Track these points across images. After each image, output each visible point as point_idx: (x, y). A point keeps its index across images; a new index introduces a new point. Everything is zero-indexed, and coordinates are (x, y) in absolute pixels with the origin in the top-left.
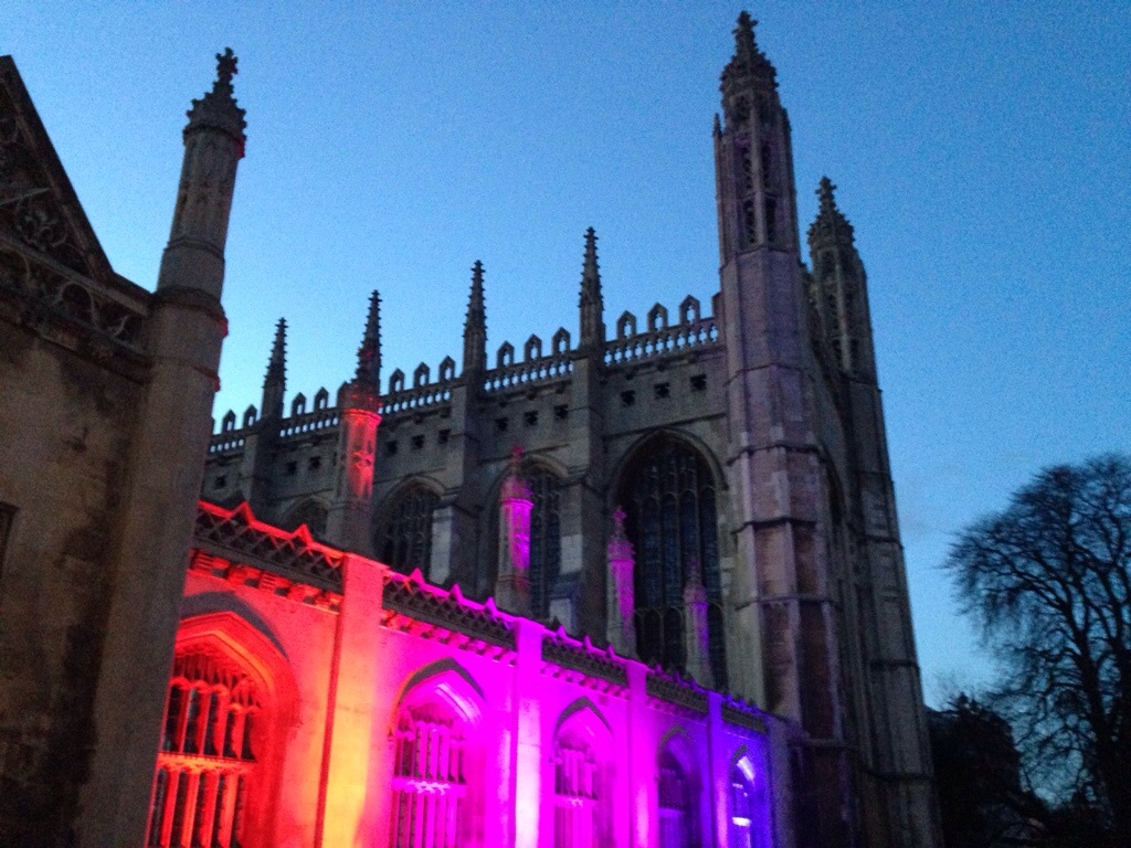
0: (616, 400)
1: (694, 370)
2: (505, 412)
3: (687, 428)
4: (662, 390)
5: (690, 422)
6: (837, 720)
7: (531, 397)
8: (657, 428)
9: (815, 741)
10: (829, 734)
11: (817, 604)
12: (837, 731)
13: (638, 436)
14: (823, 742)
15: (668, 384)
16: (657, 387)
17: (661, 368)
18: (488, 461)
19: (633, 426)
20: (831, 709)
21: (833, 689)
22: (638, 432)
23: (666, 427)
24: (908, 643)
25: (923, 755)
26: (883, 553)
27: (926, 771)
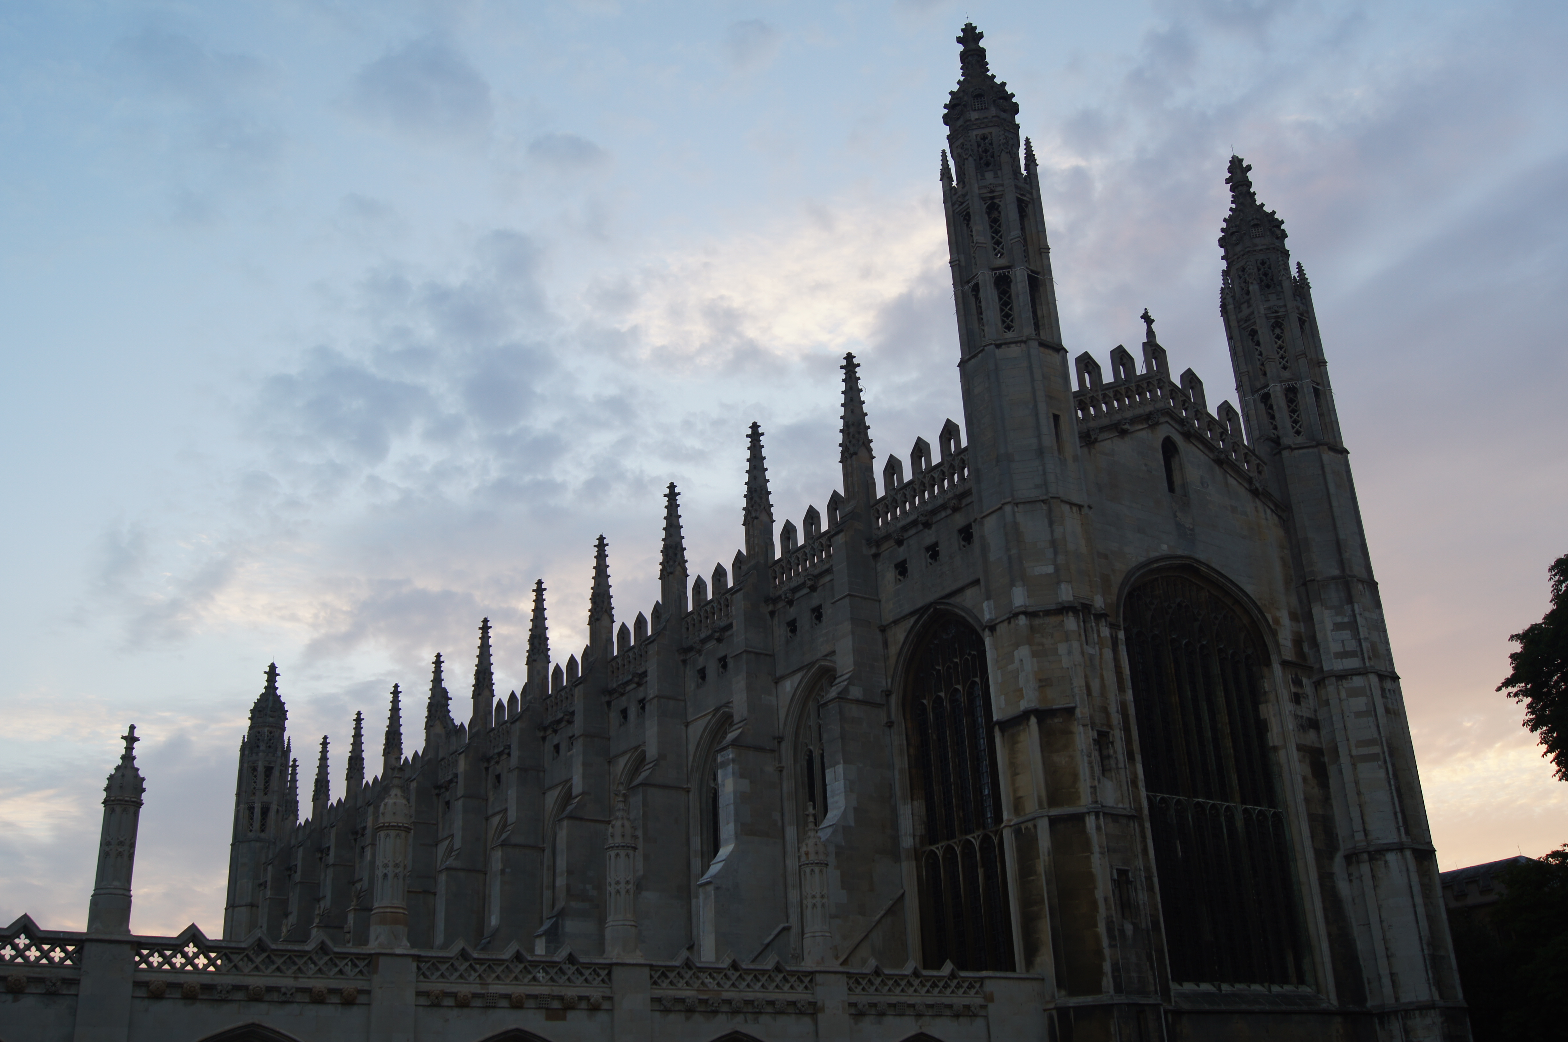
0: (890, 575)
1: (960, 520)
2: (792, 612)
3: (957, 600)
4: (933, 552)
5: (961, 590)
6: (1107, 967)
7: (813, 589)
8: (930, 605)
9: (1074, 1001)
10: (1097, 989)
12: (1107, 982)
13: (912, 620)
14: (1088, 1000)
15: (936, 544)
16: (928, 549)
17: (927, 525)
18: (783, 678)
19: (907, 609)
20: (1099, 953)
21: (1102, 929)
22: (912, 614)
23: (936, 602)
24: (1399, 815)
25: (1430, 975)
26: (1354, 693)
27: (1437, 997)
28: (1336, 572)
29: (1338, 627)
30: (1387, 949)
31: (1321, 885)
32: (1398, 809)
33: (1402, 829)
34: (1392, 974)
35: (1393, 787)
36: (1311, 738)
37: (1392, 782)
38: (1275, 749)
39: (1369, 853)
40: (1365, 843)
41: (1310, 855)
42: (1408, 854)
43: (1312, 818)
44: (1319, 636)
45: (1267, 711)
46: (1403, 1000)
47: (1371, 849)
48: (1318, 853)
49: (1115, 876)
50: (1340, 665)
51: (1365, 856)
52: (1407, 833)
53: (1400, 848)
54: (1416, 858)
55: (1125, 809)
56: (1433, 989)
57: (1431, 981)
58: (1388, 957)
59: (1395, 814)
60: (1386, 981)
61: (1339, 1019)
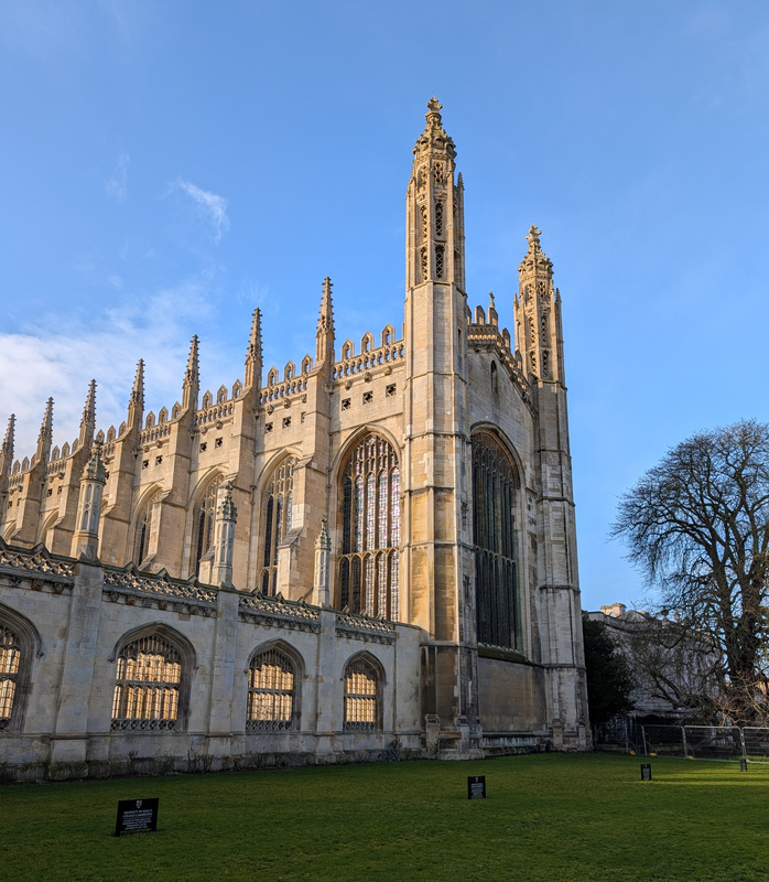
0: (339, 406)
1: (389, 381)
2: (271, 418)
3: (382, 423)
4: (368, 397)
5: (384, 419)
6: (456, 627)
7: (287, 407)
8: (363, 425)
9: (438, 642)
10: (449, 638)
11: (450, 546)
12: (456, 636)
13: (352, 431)
14: (444, 642)
15: (371, 392)
16: (364, 394)
17: (368, 380)
18: (260, 454)
19: (349, 424)
21: (455, 607)
23: (366, 424)
24: (570, 572)
25: (574, 651)
26: (556, 509)
27: (576, 662)
28: (555, 448)
29: (553, 476)
30: (555, 637)
31: (530, 601)
32: (569, 569)
33: (570, 579)
34: (556, 650)
35: (568, 559)
36: (532, 529)
37: (568, 556)
38: (517, 531)
40: (551, 584)
41: (527, 586)
42: (571, 591)
43: (529, 568)
44: (543, 479)
45: (516, 512)
46: (559, 662)
47: (554, 587)
48: (530, 586)
49: (465, 580)
50: (551, 495)
51: (550, 590)
52: (572, 581)
53: (568, 588)
54: (573, 594)
56: (574, 659)
57: (574, 655)
58: (555, 641)
59: (568, 571)
60: (553, 652)
61: (531, 668)
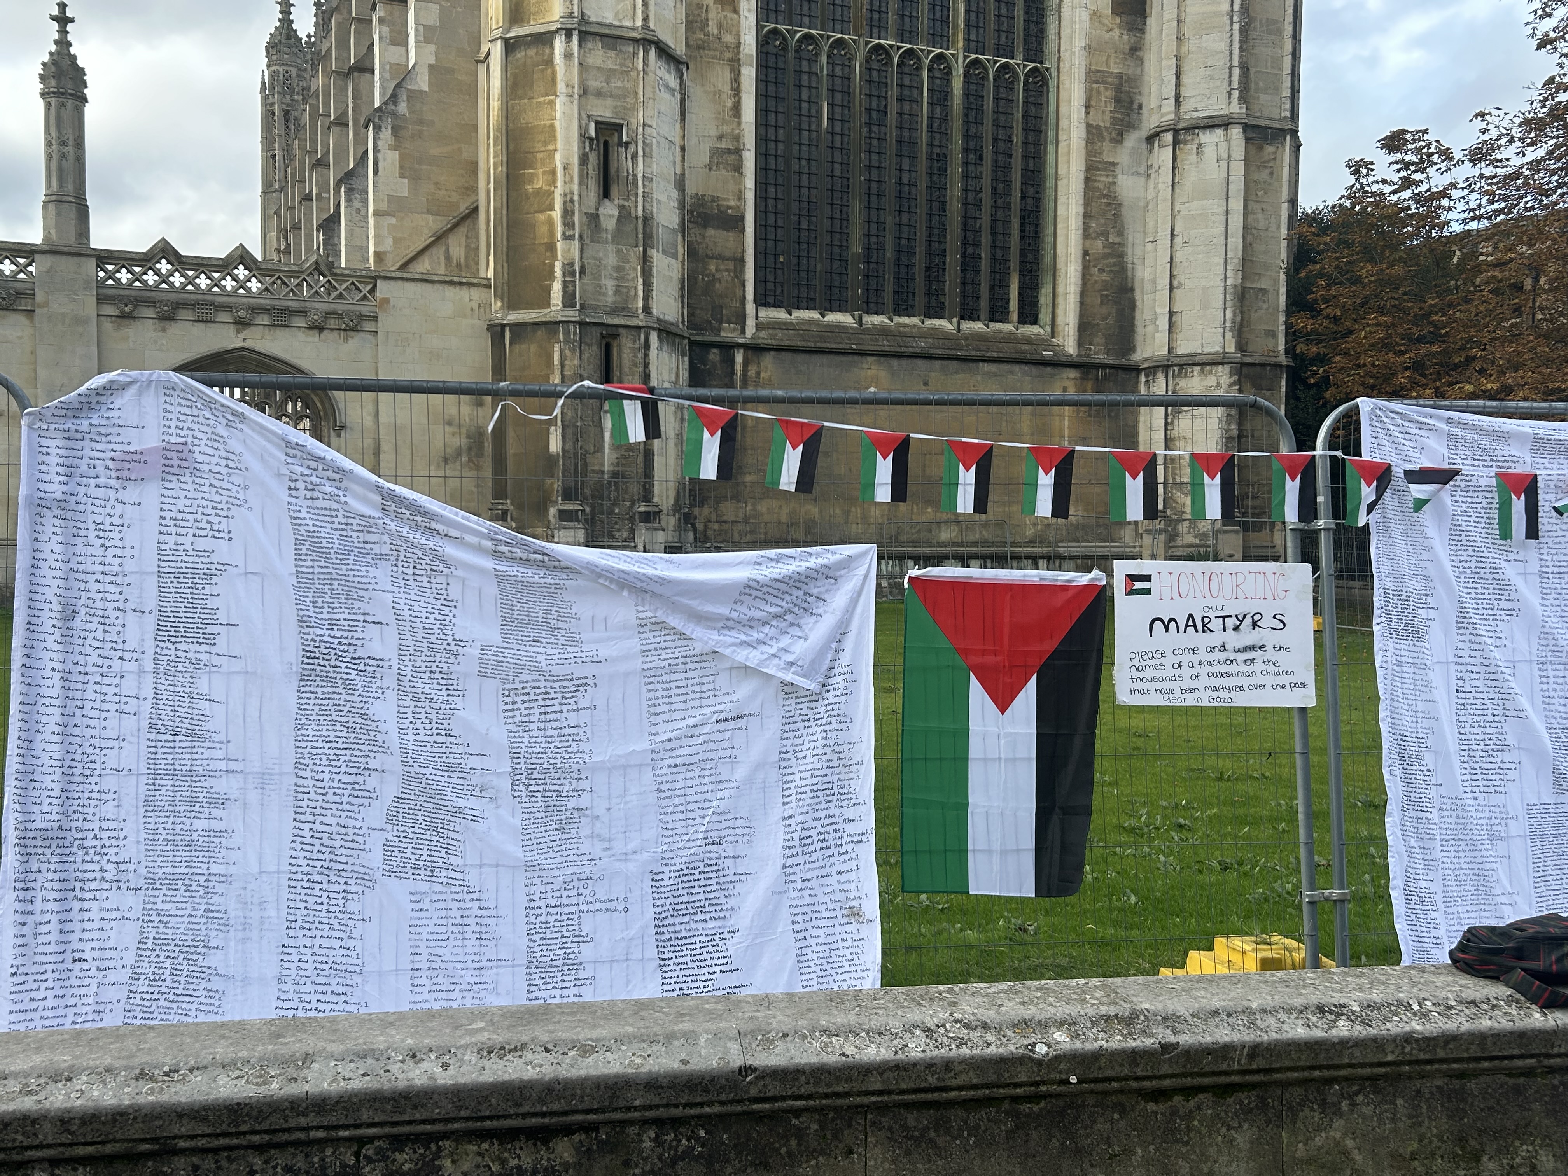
6: (558, 269)
9: (513, 317)
11: (544, 39)
12: (556, 292)
14: (530, 316)
20: (551, 247)
21: (557, 212)
24: (1236, 72)
25: (1229, 314)
27: (1231, 348)
30: (1172, 276)
31: (1087, 180)
32: (1236, 62)
33: (1236, 94)
34: (1171, 314)
35: (1236, 26)
37: (1236, 18)
39: (1176, 132)
40: (1173, 116)
42: (1236, 132)
43: (1094, 77)
46: (1180, 351)
47: (1181, 125)
48: (1093, 134)
49: (592, 133)
51: (1169, 137)
52: (1243, 99)
53: (1224, 123)
54: (1248, 140)
55: (633, 29)
56: (1229, 335)
57: (1228, 325)
58: (1171, 288)
59: (1231, 67)
60: (1163, 323)
61: (1073, 374)
